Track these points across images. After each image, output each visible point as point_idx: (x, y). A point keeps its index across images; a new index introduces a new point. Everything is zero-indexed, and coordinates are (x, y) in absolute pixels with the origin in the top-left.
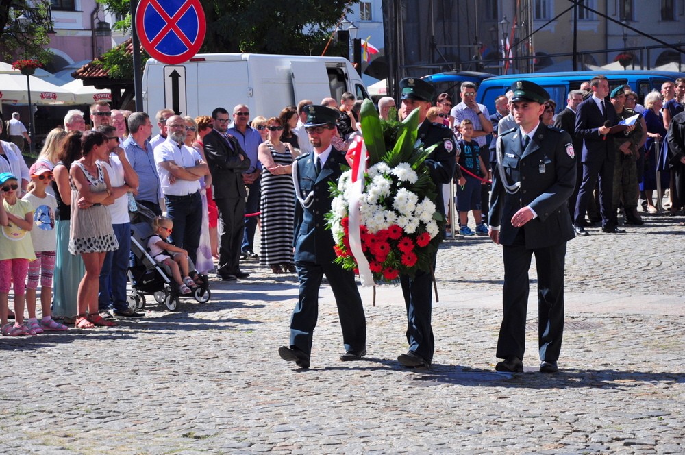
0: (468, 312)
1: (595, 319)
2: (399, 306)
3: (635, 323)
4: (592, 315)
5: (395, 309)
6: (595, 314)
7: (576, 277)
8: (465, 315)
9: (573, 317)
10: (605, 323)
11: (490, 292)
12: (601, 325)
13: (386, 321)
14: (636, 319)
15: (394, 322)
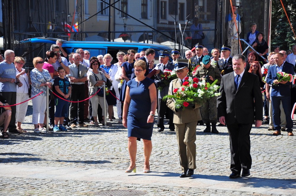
0: (65, 182)
1: (141, 188)
2: (21, 178)
3: (165, 192)
4: (139, 186)
5: (19, 180)
6: (141, 185)
7: (125, 160)
8: (64, 185)
9: (128, 187)
10: (148, 191)
11: (77, 169)
12: (145, 193)
13: (14, 188)
14: (166, 189)
15: (19, 189)
